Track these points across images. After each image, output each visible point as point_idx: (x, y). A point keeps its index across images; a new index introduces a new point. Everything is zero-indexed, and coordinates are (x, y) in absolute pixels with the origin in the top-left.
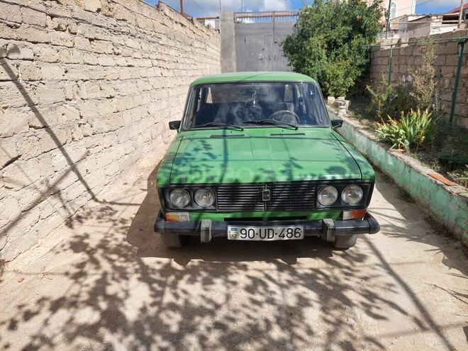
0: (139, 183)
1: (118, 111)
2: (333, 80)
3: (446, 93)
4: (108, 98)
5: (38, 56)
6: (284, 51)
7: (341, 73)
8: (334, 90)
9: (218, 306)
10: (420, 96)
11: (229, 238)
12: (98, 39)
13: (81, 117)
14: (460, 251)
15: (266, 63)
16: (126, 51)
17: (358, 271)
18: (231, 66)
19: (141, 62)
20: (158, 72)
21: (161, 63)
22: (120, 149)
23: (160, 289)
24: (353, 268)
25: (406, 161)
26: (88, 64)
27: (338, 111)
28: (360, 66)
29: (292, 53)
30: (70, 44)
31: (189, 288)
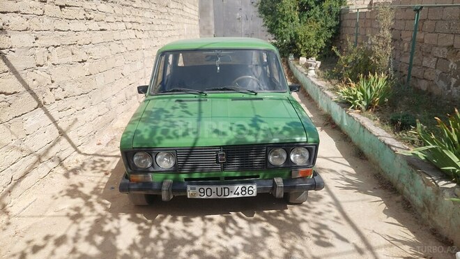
0: (113, 143)
1: (91, 75)
2: (305, 41)
3: (406, 56)
4: (79, 62)
5: (8, 25)
6: (259, 11)
7: (312, 34)
8: (307, 51)
9: (196, 238)
10: (378, 59)
11: (189, 197)
12: (68, 6)
13: (53, 82)
14: (400, 204)
15: (244, 22)
16: (99, 16)
17: (314, 208)
18: (209, 25)
19: (114, 26)
20: (132, 34)
21: (135, 26)
22: (94, 111)
23: (146, 227)
24: (311, 206)
25: (361, 121)
26: (59, 30)
27: (307, 72)
28: (330, 28)
29: (266, 15)
30: (40, 12)
31: (171, 225)
